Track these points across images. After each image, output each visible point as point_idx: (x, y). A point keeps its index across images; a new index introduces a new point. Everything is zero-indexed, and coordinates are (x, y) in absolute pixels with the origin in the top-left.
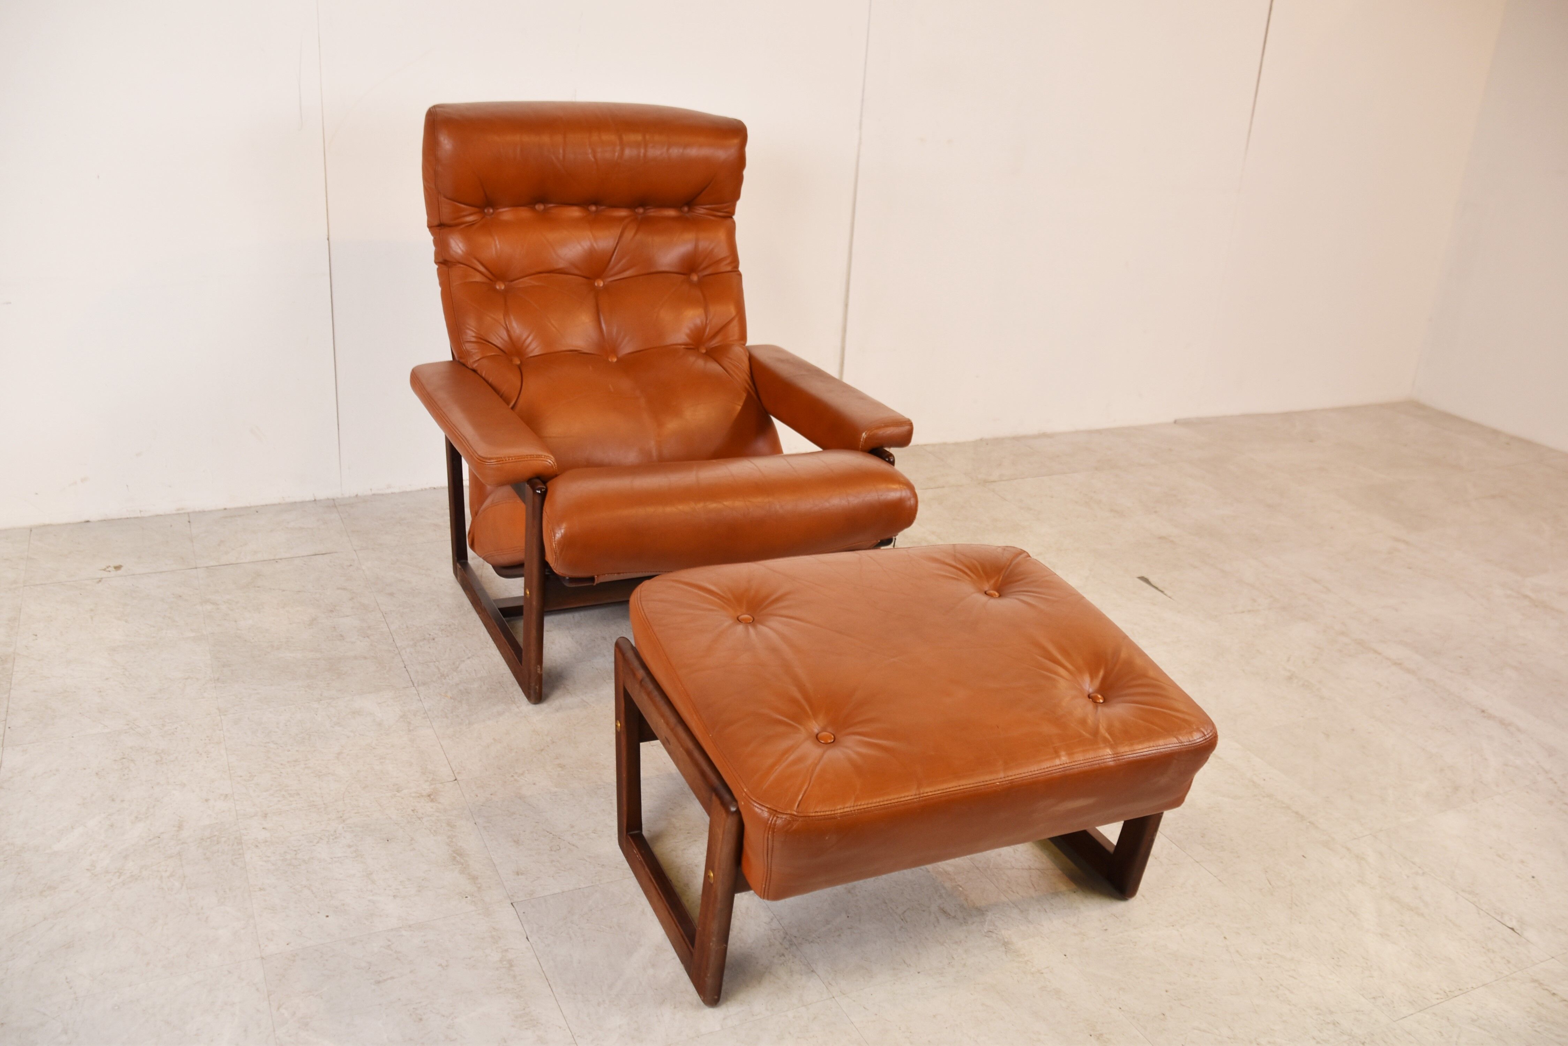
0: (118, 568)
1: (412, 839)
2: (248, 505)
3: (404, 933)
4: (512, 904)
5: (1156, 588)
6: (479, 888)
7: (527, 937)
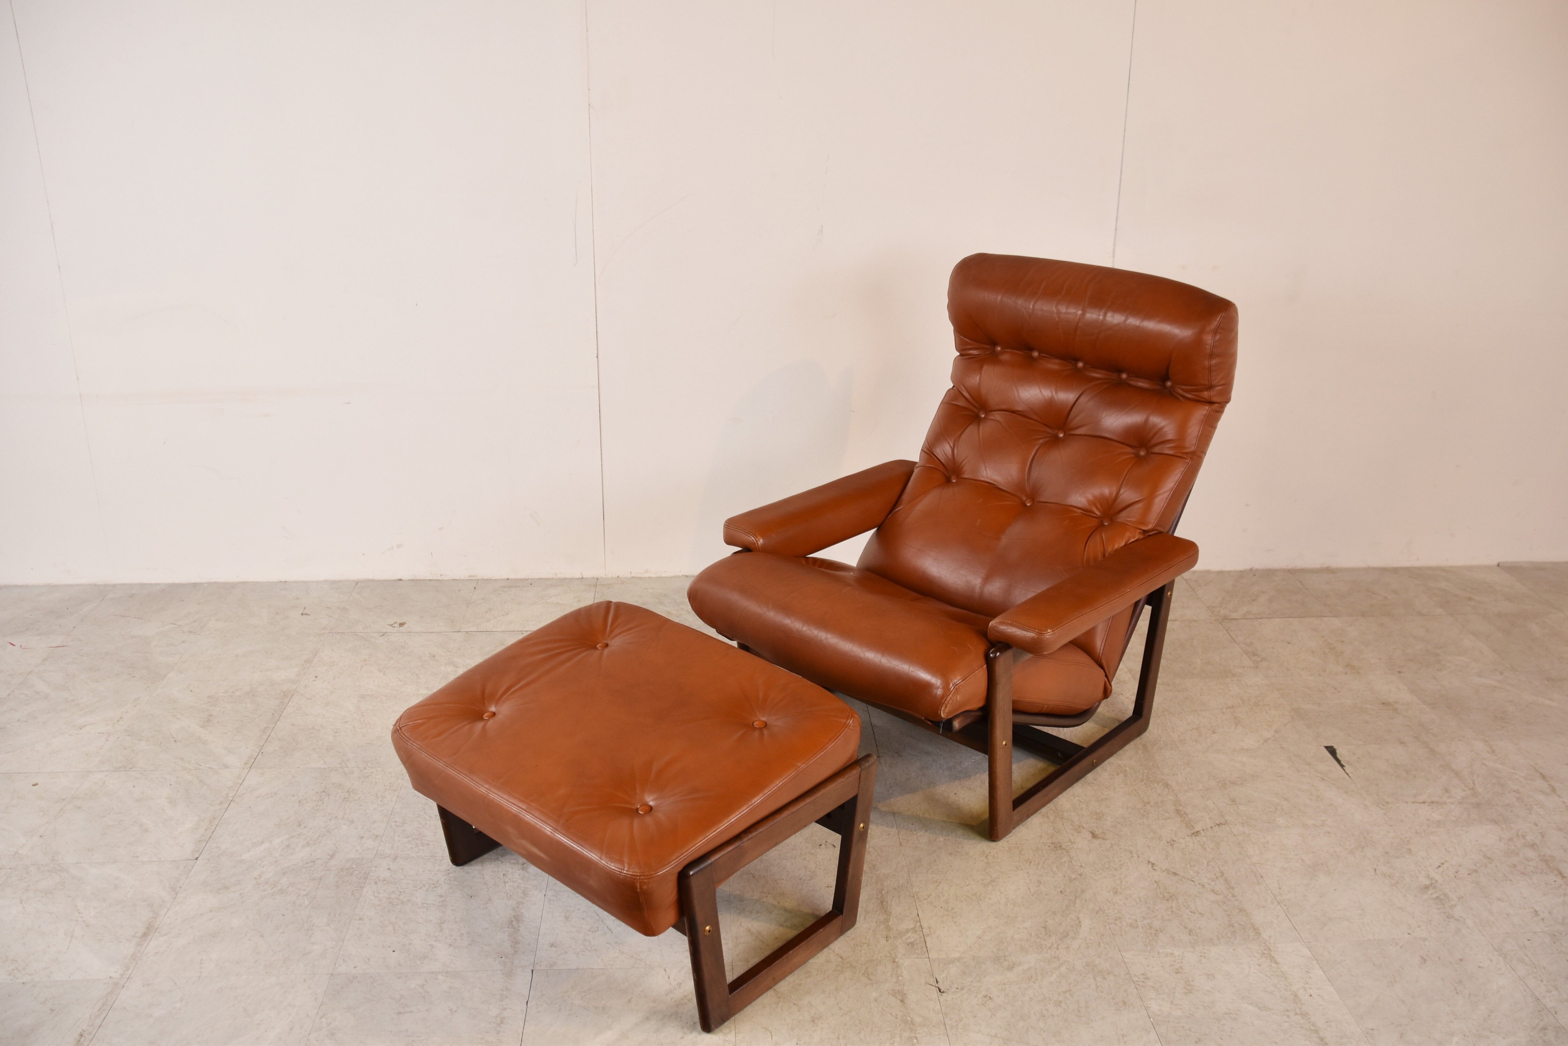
0: (401, 625)
1: (490, 899)
2: (527, 578)
3: (440, 977)
4: (532, 971)
5: (1338, 761)
6: (516, 951)
7: (527, 1002)
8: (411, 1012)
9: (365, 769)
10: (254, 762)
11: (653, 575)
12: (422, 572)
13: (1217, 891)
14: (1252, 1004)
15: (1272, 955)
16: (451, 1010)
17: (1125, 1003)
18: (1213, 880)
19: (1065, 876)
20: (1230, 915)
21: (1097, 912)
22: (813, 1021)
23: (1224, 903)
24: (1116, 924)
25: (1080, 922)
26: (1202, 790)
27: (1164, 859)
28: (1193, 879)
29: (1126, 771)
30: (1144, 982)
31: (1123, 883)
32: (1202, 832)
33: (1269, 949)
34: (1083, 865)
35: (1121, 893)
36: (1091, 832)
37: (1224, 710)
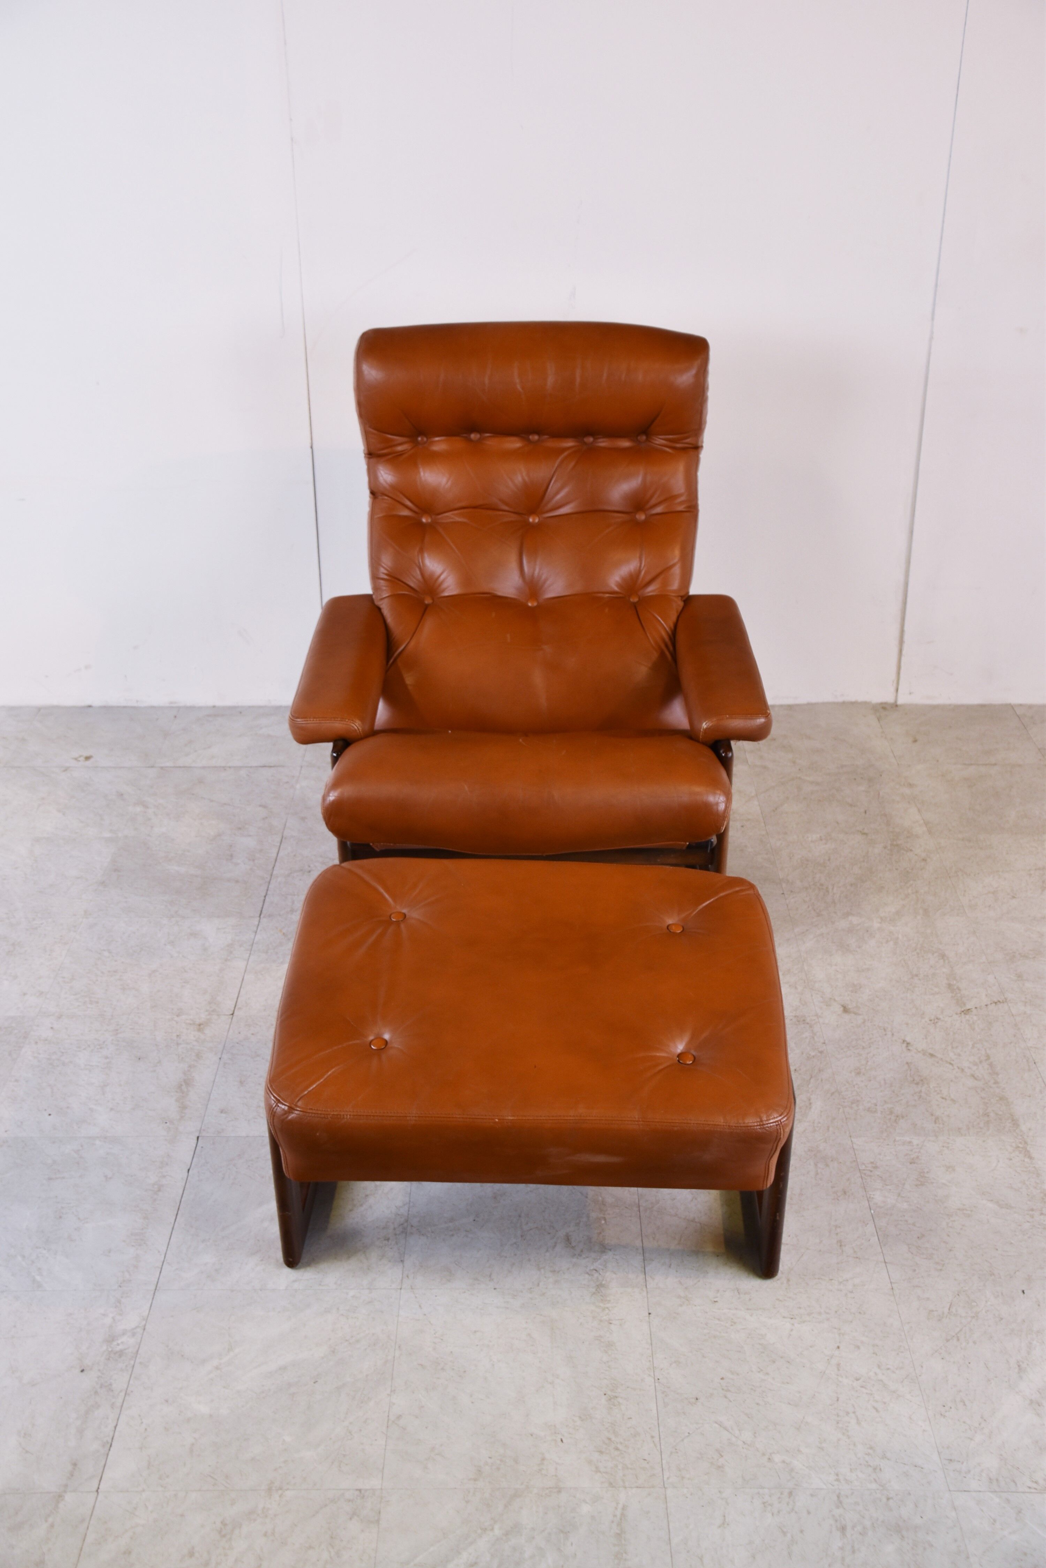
0: (88, 758)
1: (160, 1062)
2: (237, 705)
3: (97, 1142)
4: (198, 1138)
6: (182, 1117)
7: (189, 1170)
8: (63, 1178)
9: (34, 919)
12: (115, 698)
13: (978, 1076)
14: (992, 1200)
15: (1028, 1149)
16: (106, 1176)
17: (845, 1193)
18: (975, 1064)
19: (802, 1053)
20: (987, 1103)
21: (832, 1094)
22: (495, 1198)
23: (984, 1089)
24: (851, 1108)
25: (810, 1104)
26: (984, 963)
27: (923, 1039)
28: (952, 1062)
29: (898, 938)
30: (871, 1171)
31: (869, 1063)
32: (974, 1010)
33: (1026, 1143)
34: (826, 1042)
35: (864, 1074)
36: (843, 1006)
37: (1032, 872)
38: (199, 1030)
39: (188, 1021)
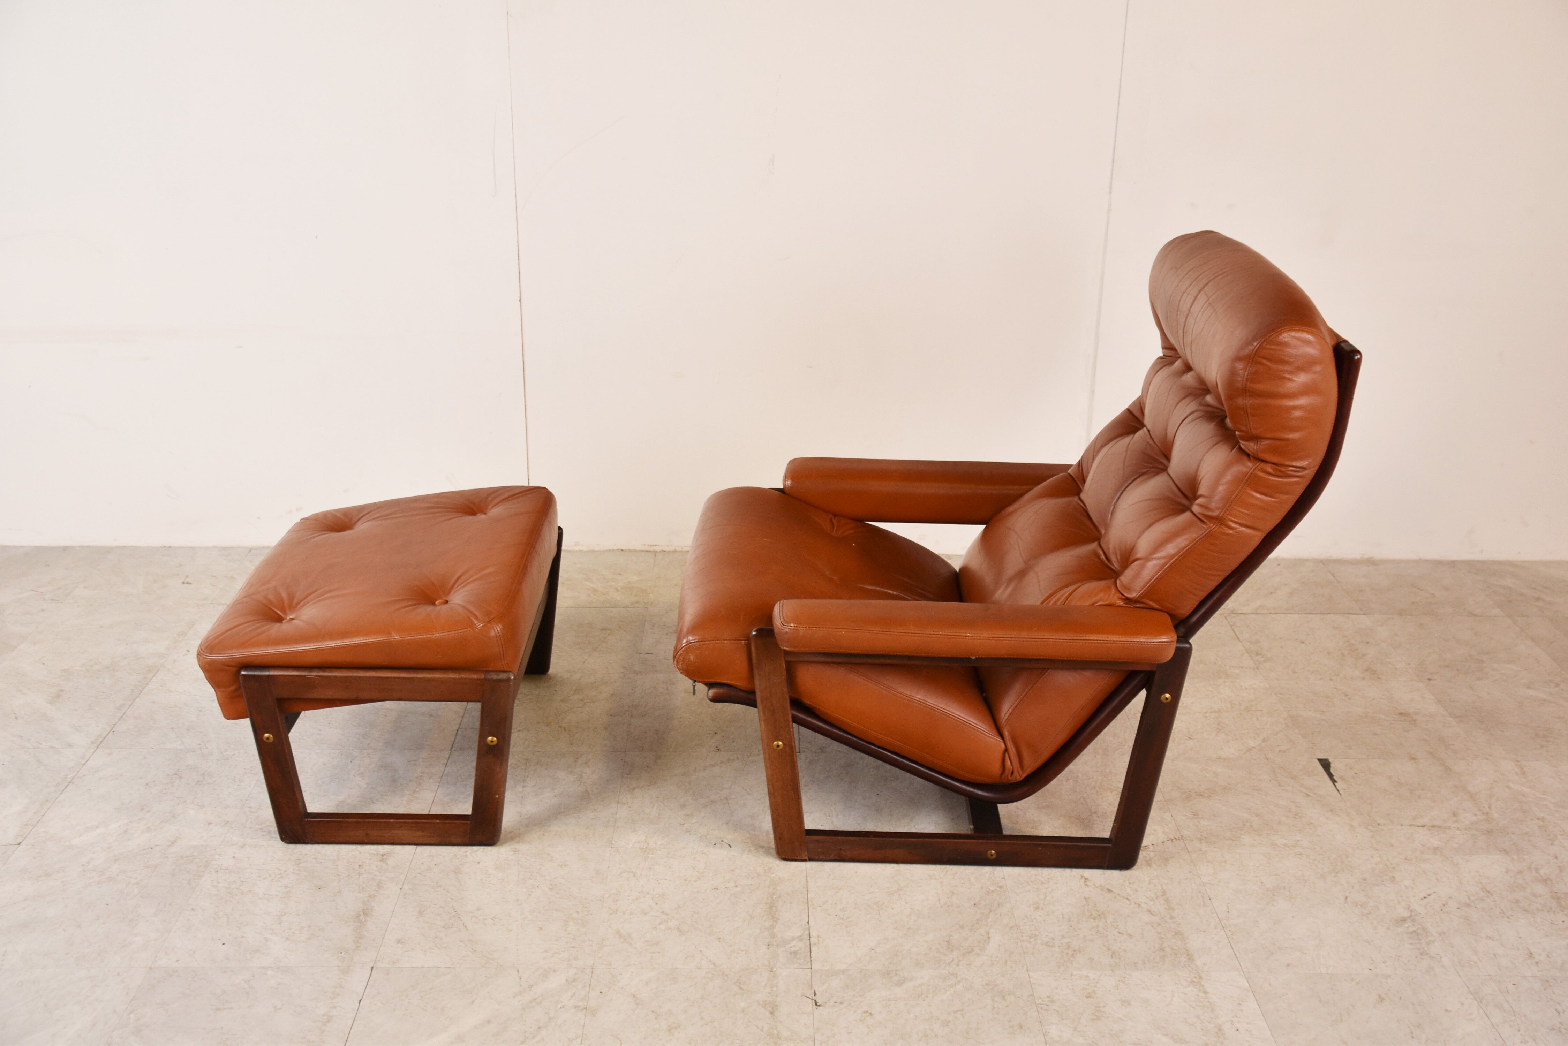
1: (340, 892)
3: (270, 972)
4: (372, 968)
5: (1331, 776)
6: (358, 947)
7: (360, 1001)
8: (231, 1008)
9: (226, 750)
10: (102, 741)
11: (584, 549)
13: (1154, 912)
14: (1167, 1035)
15: (1203, 983)
16: (275, 1007)
17: (1021, 1027)
18: (1152, 900)
19: (982, 888)
20: (1163, 938)
21: (1011, 928)
22: (670, 1030)
23: (1160, 925)
24: (1030, 942)
25: (989, 938)
26: (1161, 801)
27: (1101, 875)
28: (1129, 897)
29: (1077, 777)
30: (1048, 1005)
31: (1047, 898)
32: (1151, 848)
33: (1200, 977)
34: (1006, 877)
35: (1042, 909)
37: (1207, 715)
38: (382, 860)
39: (371, 852)
